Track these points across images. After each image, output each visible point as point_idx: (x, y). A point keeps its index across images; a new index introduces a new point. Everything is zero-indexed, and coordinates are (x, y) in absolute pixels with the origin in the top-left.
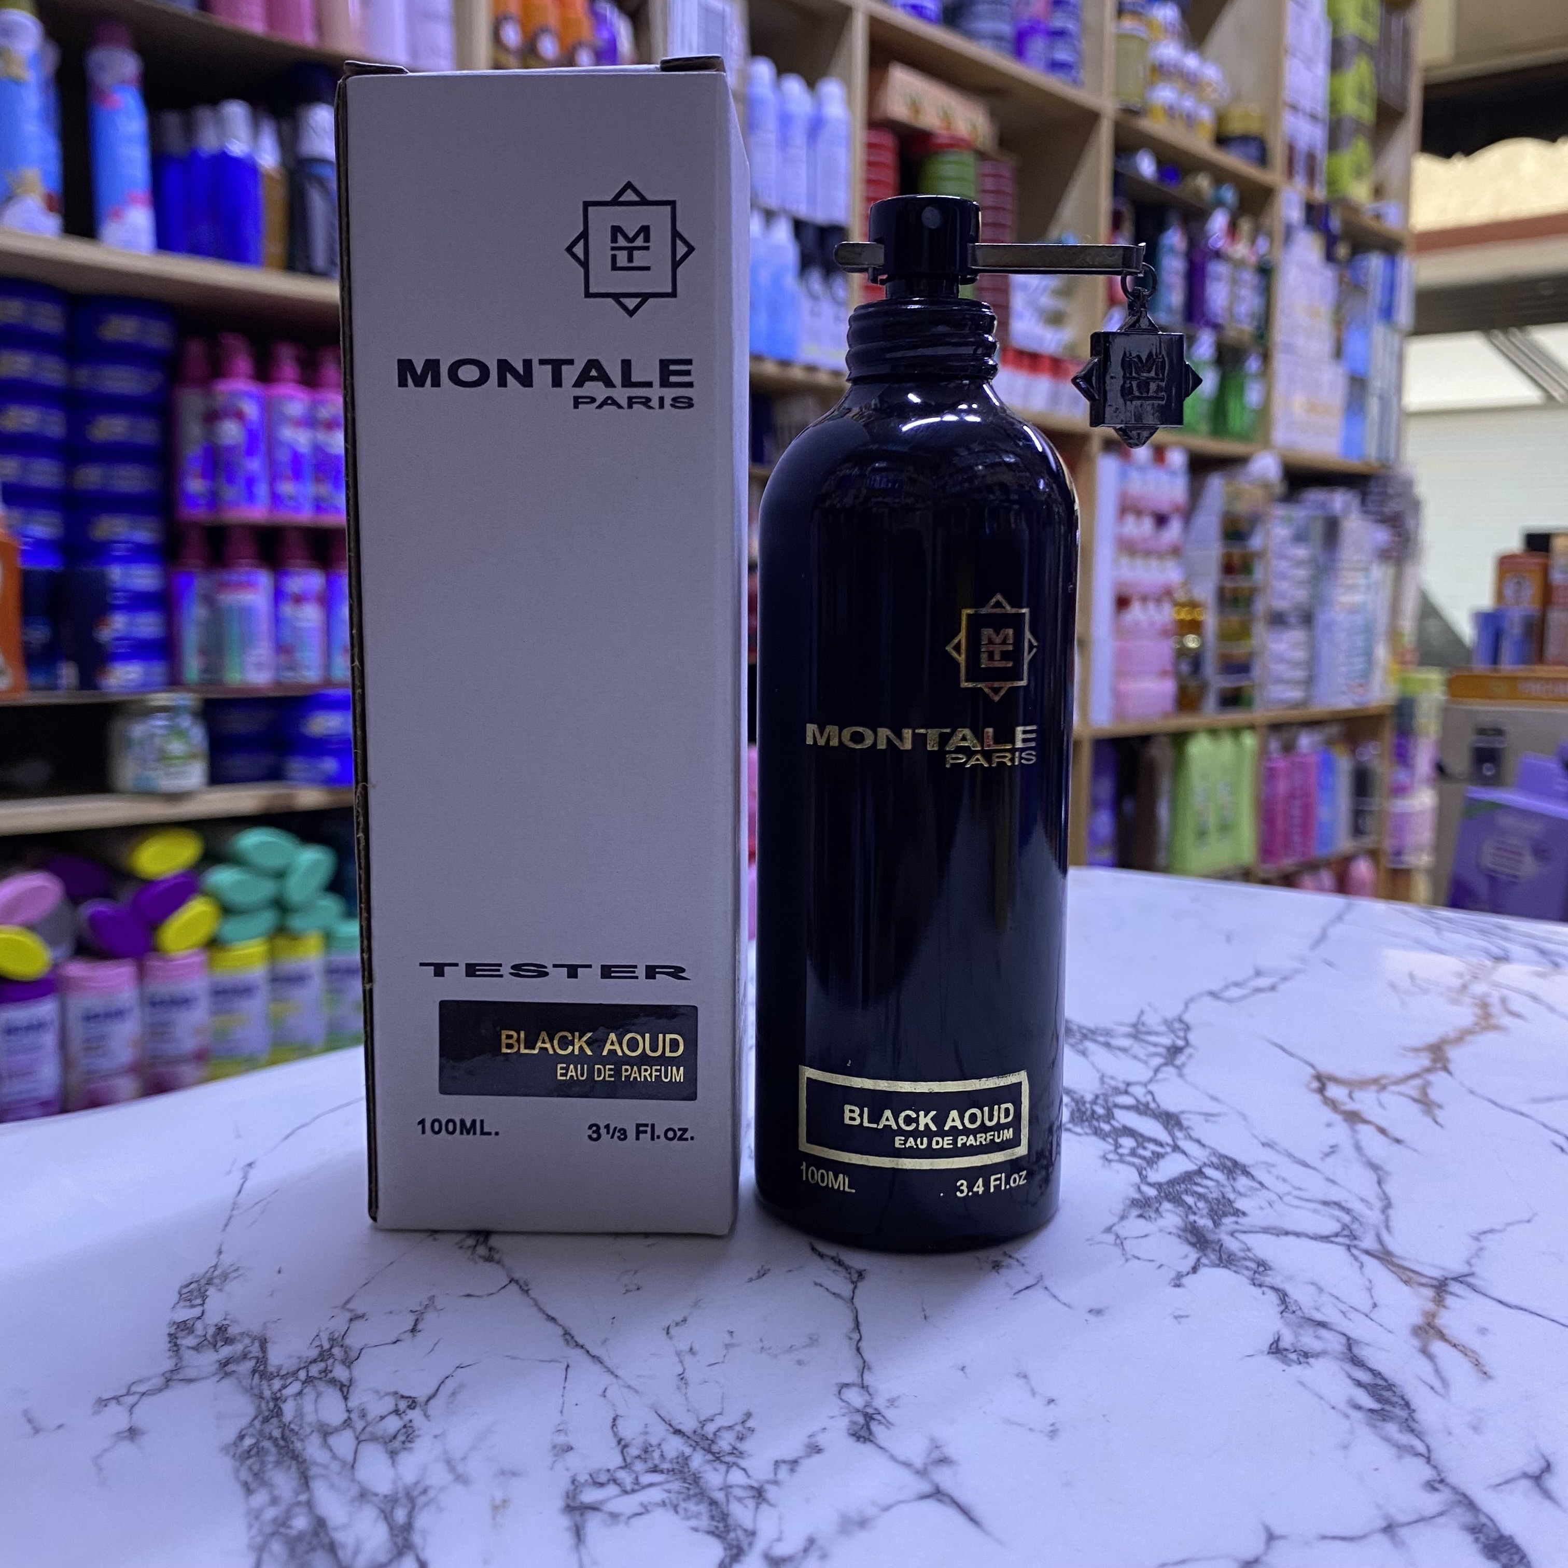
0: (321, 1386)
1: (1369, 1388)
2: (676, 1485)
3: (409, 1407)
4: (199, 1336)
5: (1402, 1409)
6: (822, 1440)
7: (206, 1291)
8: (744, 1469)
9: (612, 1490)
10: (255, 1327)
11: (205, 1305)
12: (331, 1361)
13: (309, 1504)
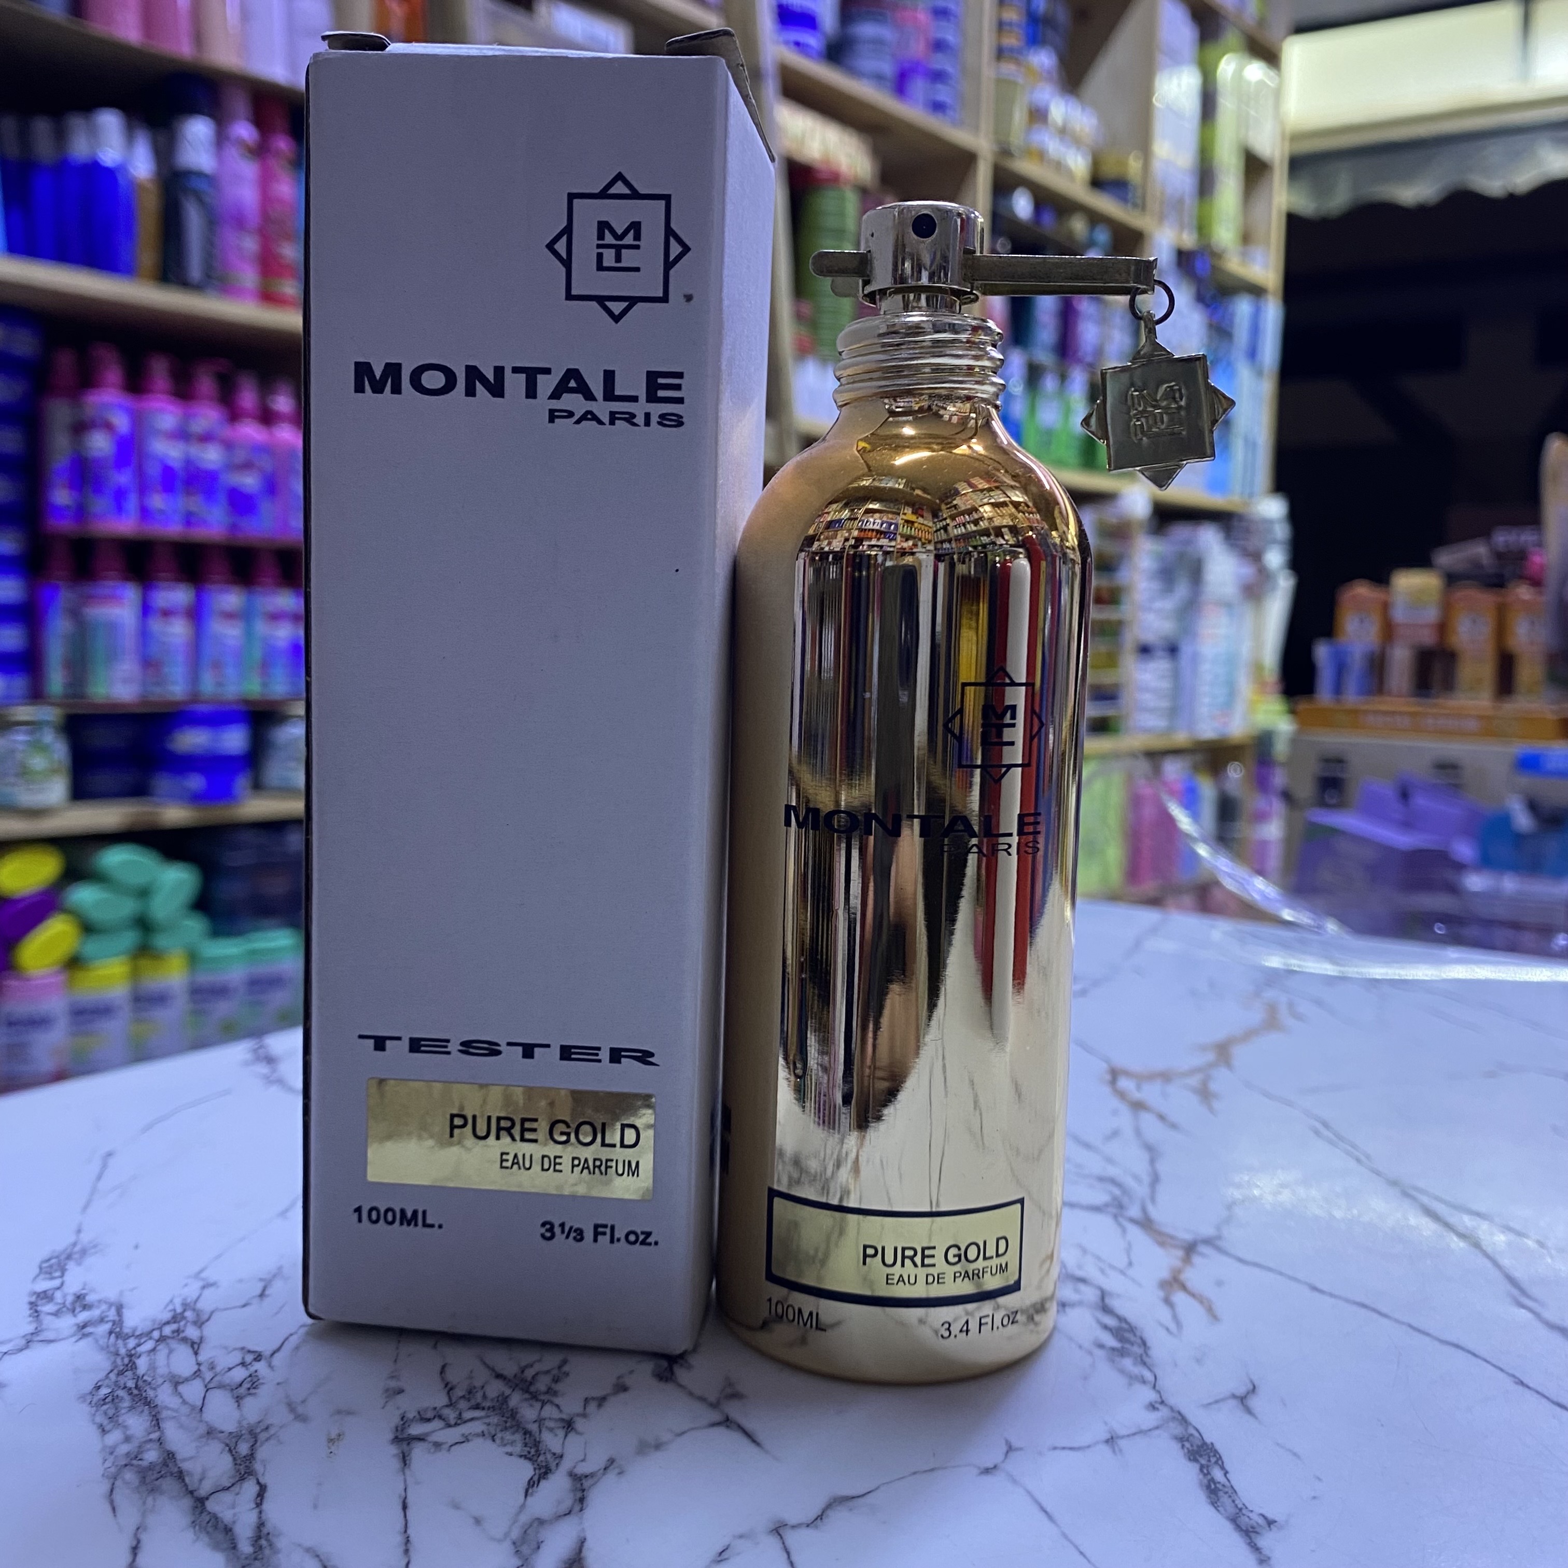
0: (174, 1344)
1: (1114, 1331)
2: (495, 1420)
3: (256, 1360)
4: (60, 1304)
5: (1140, 1346)
6: (628, 1381)
7: (65, 1264)
8: (558, 1406)
9: (437, 1424)
10: (112, 1294)
11: (65, 1278)
12: (182, 1323)
13: (160, 1441)
